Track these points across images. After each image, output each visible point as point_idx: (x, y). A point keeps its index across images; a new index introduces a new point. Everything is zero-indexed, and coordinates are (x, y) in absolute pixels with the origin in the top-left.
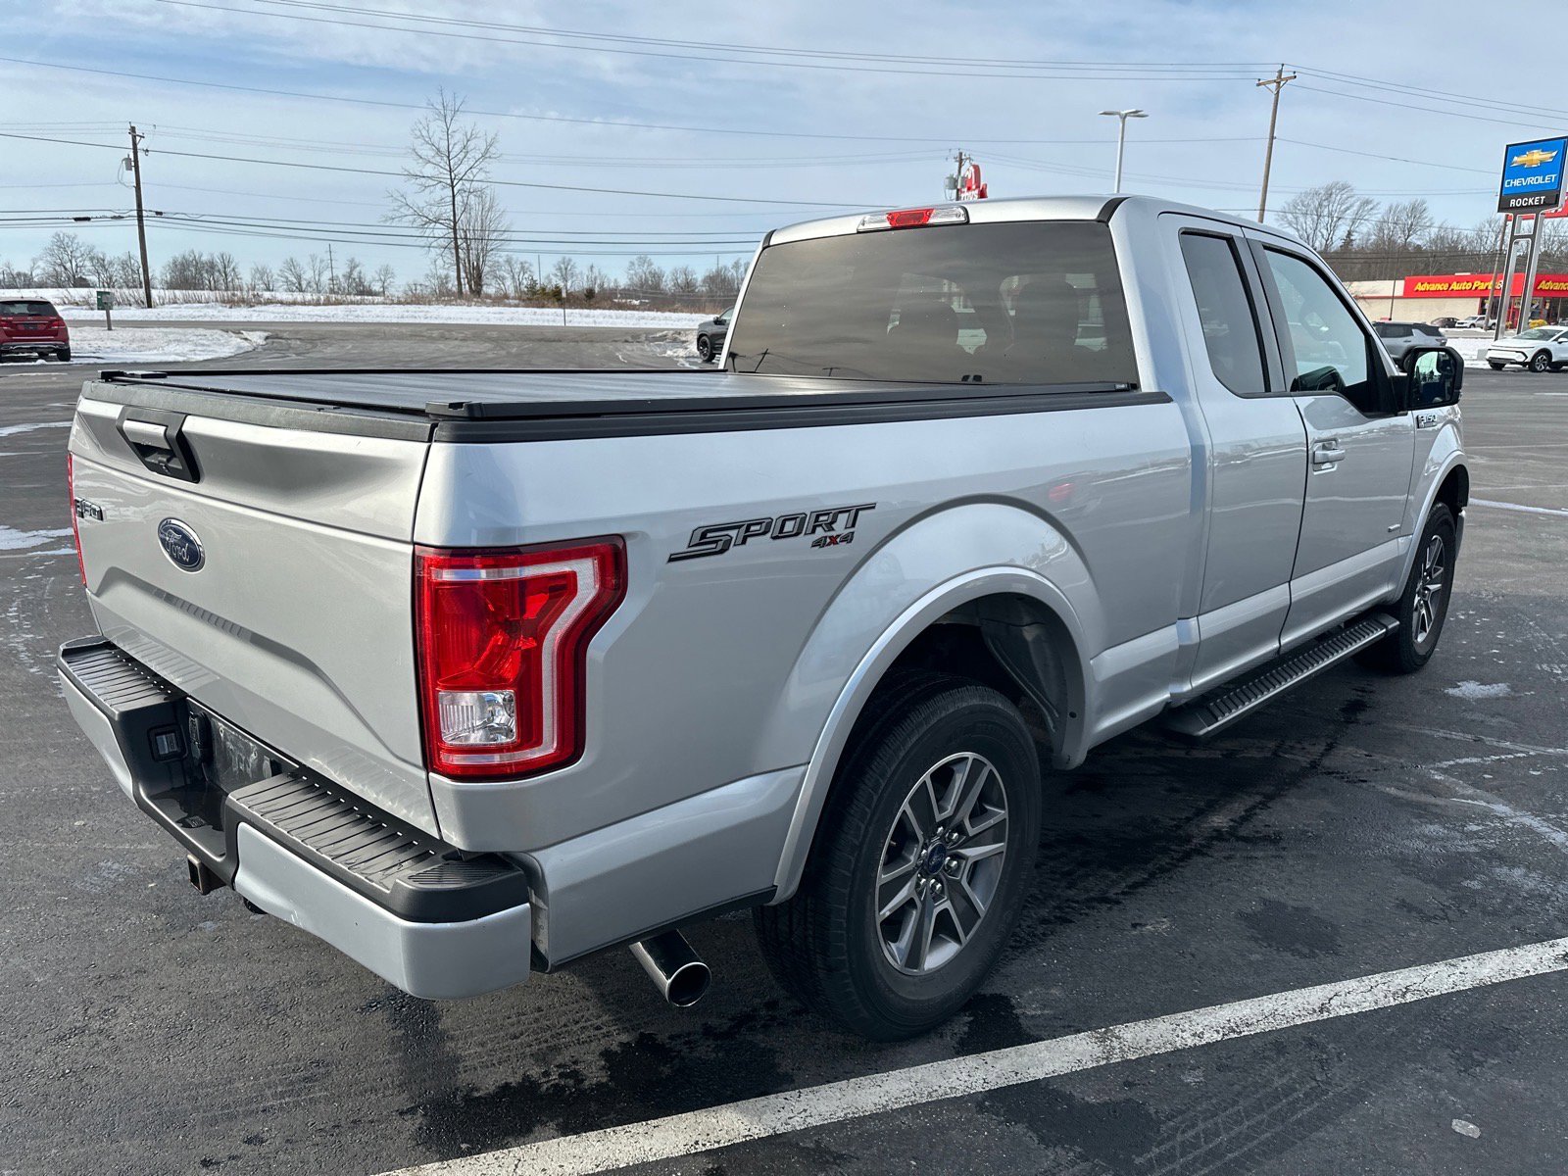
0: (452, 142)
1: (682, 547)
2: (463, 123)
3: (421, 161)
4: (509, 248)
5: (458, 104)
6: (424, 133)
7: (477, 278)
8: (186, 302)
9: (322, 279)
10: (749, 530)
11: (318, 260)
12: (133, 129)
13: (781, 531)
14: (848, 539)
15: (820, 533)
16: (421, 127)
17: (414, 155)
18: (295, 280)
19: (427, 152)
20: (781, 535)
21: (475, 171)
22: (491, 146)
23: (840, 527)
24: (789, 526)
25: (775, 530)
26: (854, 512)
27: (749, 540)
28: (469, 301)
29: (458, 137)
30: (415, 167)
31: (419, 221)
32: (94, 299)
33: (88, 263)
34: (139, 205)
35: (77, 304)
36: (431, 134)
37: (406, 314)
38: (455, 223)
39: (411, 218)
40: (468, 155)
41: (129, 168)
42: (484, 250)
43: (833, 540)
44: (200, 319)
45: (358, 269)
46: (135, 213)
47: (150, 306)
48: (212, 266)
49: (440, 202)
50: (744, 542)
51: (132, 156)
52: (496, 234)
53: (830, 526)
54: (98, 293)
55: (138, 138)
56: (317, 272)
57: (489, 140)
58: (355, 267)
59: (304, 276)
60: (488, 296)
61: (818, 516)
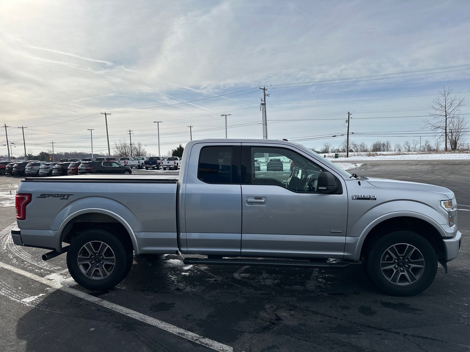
0: (447, 103)
1: (39, 196)
2: (451, 96)
3: (435, 110)
4: (468, 134)
5: (450, 90)
6: (437, 101)
7: (454, 144)
8: (358, 155)
9: (416, 147)
10: (49, 195)
11: (415, 141)
12: (349, 113)
13: (55, 196)
14: (67, 199)
15: (62, 197)
16: (436, 99)
17: (433, 108)
18: (407, 148)
19: (438, 107)
20: (55, 197)
21: (455, 110)
22: (461, 102)
23: (66, 197)
24: (56, 196)
25: (54, 196)
26: (69, 195)
27: (49, 197)
28: (450, 151)
29: (449, 101)
30: (433, 112)
31: (433, 128)
32: (334, 156)
33: (352, 146)
34: (348, 131)
35: (331, 157)
36: (439, 101)
37: (421, 157)
38: (446, 127)
39: (430, 127)
40: (452, 106)
41: (347, 123)
42: (459, 136)
43: (64, 199)
44: (359, 160)
45: (429, 143)
46: (347, 133)
47: (348, 157)
48: (384, 145)
49: (441, 122)
50: (48, 197)
51: (348, 120)
52: (463, 130)
53: (64, 197)
54: (335, 154)
55: (350, 115)
56: (415, 145)
57: (461, 100)
58: (427, 143)
59: (411, 146)
60: (458, 150)
61: (62, 195)
